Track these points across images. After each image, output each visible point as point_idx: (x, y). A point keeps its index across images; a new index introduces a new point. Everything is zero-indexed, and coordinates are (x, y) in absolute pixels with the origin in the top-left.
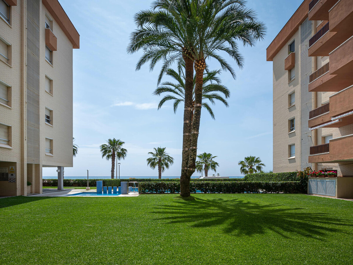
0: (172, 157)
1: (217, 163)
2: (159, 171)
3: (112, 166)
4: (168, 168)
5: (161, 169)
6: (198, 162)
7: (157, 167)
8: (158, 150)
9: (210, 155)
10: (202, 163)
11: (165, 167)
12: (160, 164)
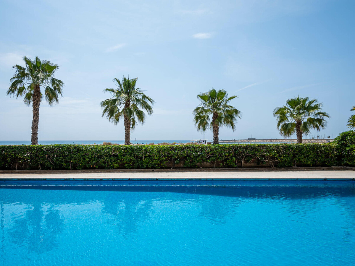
0: (150, 97)
1: (236, 112)
2: (126, 128)
3: (33, 117)
4: (142, 121)
5: (130, 124)
6: (200, 110)
7: (122, 120)
8: (124, 84)
9: (222, 94)
10: (206, 111)
11: (136, 119)
12: (128, 113)
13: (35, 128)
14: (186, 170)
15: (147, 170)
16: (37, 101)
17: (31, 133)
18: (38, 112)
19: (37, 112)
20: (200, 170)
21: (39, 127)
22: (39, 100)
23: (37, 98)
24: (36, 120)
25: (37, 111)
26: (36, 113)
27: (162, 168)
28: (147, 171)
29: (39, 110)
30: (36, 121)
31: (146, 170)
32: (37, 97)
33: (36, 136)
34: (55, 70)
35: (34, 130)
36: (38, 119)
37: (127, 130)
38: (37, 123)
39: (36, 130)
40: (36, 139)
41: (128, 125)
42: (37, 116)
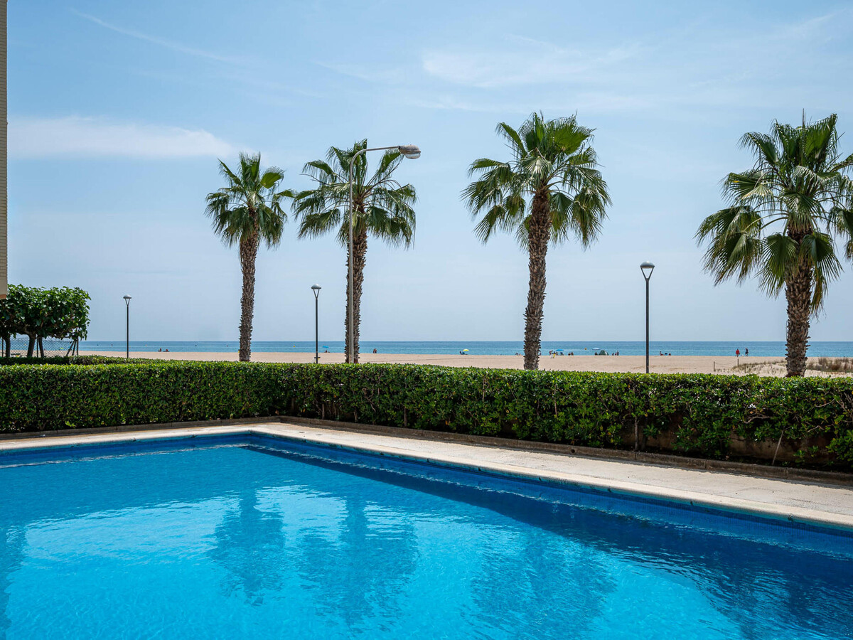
13: (534, 313)
14: (667, 459)
15: (559, 448)
16: (539, 238)
17: (524, 326)
18: (540, 268)
19: (539, 270)
20: (713, 465)
21: (544, 309)
22: (544, 235)
23: (539, 228)
24: (536, 290)
25: (537, 265)
26: (535, 271)
27: (607, 445)
28: (557, 450)
29: (543, 262)
30: (535, 293)
31: (555, 447)
32: (539, 225)
33: (534, 337)
34: (585, 141)
35: (530, 320)
36: (540, 286)
37: (794, 311)
38: (539, 299)
39: (536, 318)
40: (534, 344)
41: (795, 295)
42: (538, 280)
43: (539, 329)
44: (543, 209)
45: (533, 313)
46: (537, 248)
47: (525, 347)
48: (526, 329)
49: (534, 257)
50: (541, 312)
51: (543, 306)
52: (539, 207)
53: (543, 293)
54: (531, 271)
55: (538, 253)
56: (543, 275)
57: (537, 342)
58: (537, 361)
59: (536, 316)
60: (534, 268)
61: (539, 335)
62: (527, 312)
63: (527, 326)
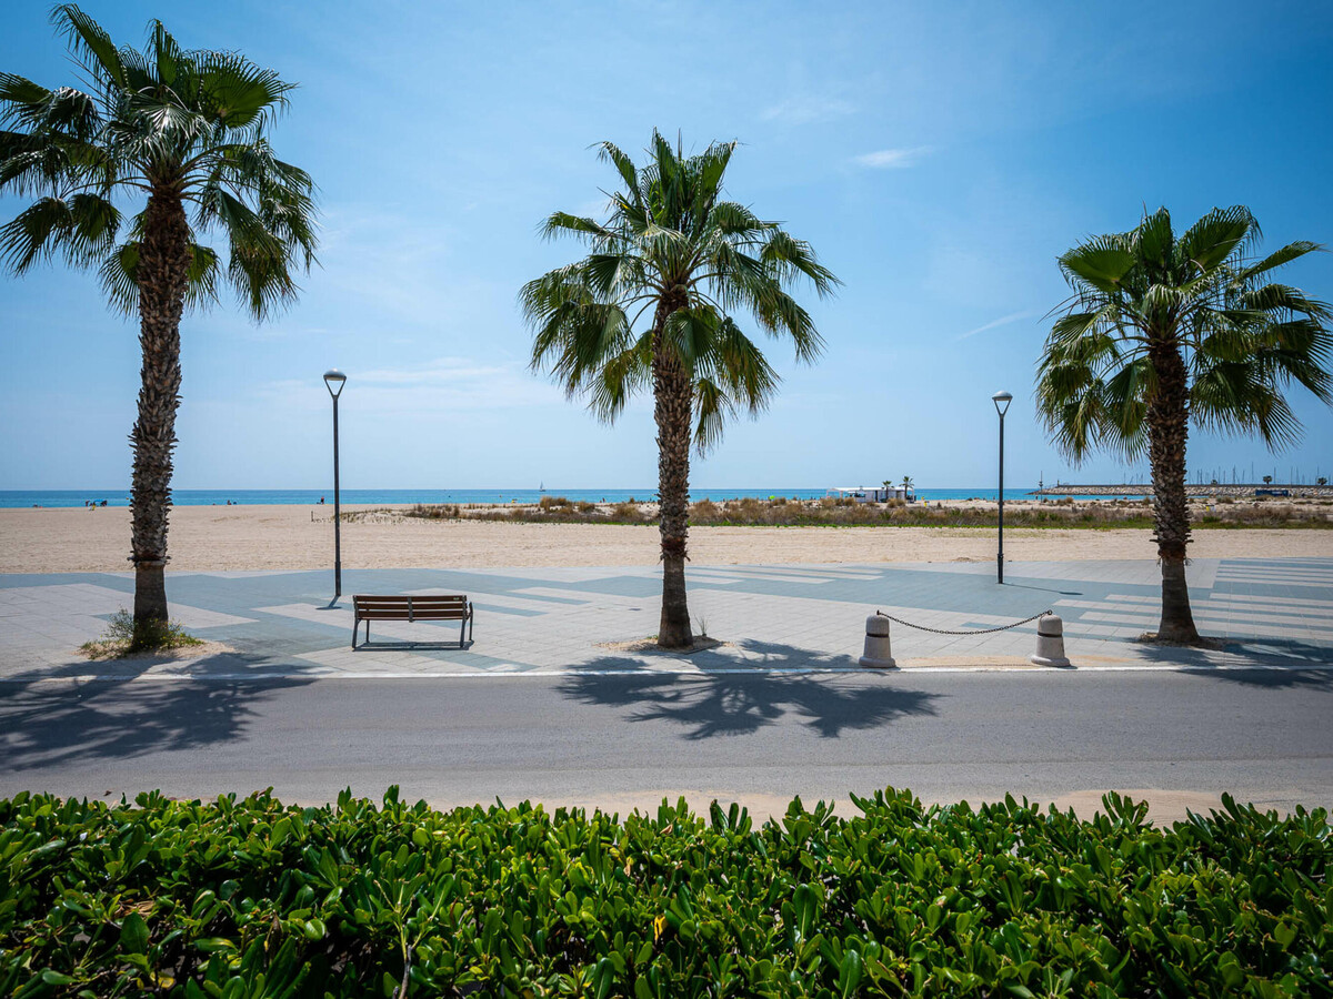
5: (687, 410)
18: (168, 344)
19: (165, 347)
21: (178, 427)
22: (177, 278)
23: (165, 262)
24: (158, 387)
25: (161, 336)
26: (156, 348)
30: (158, 395)
32: (164, 255)
33: (155, 482)
35: (145, 447)
36: (169, 381)
37: (675, 443)
38: (166, 405)
39: (161, 445)
40: (157, 497)
41: (675, 416)
42: (164, 368)
43: (169, 467)
44: (173, 226)
45: (154, 433)
46: (162, 302)
47: (134, 503)
48: (135, 466)
49: (152, 321)
50: (171, 432)
51: (176, 421)
52: (165, 220)
53: (174, 396)
54: (145, 348)
55: (162, 313)
56: (174, 359)
57: (165, 492)
58: (165, 531)
59: (160, 441)
60: (153, 342)
61: (167, 480)
62: (137, 431)
63: (138, 459)
